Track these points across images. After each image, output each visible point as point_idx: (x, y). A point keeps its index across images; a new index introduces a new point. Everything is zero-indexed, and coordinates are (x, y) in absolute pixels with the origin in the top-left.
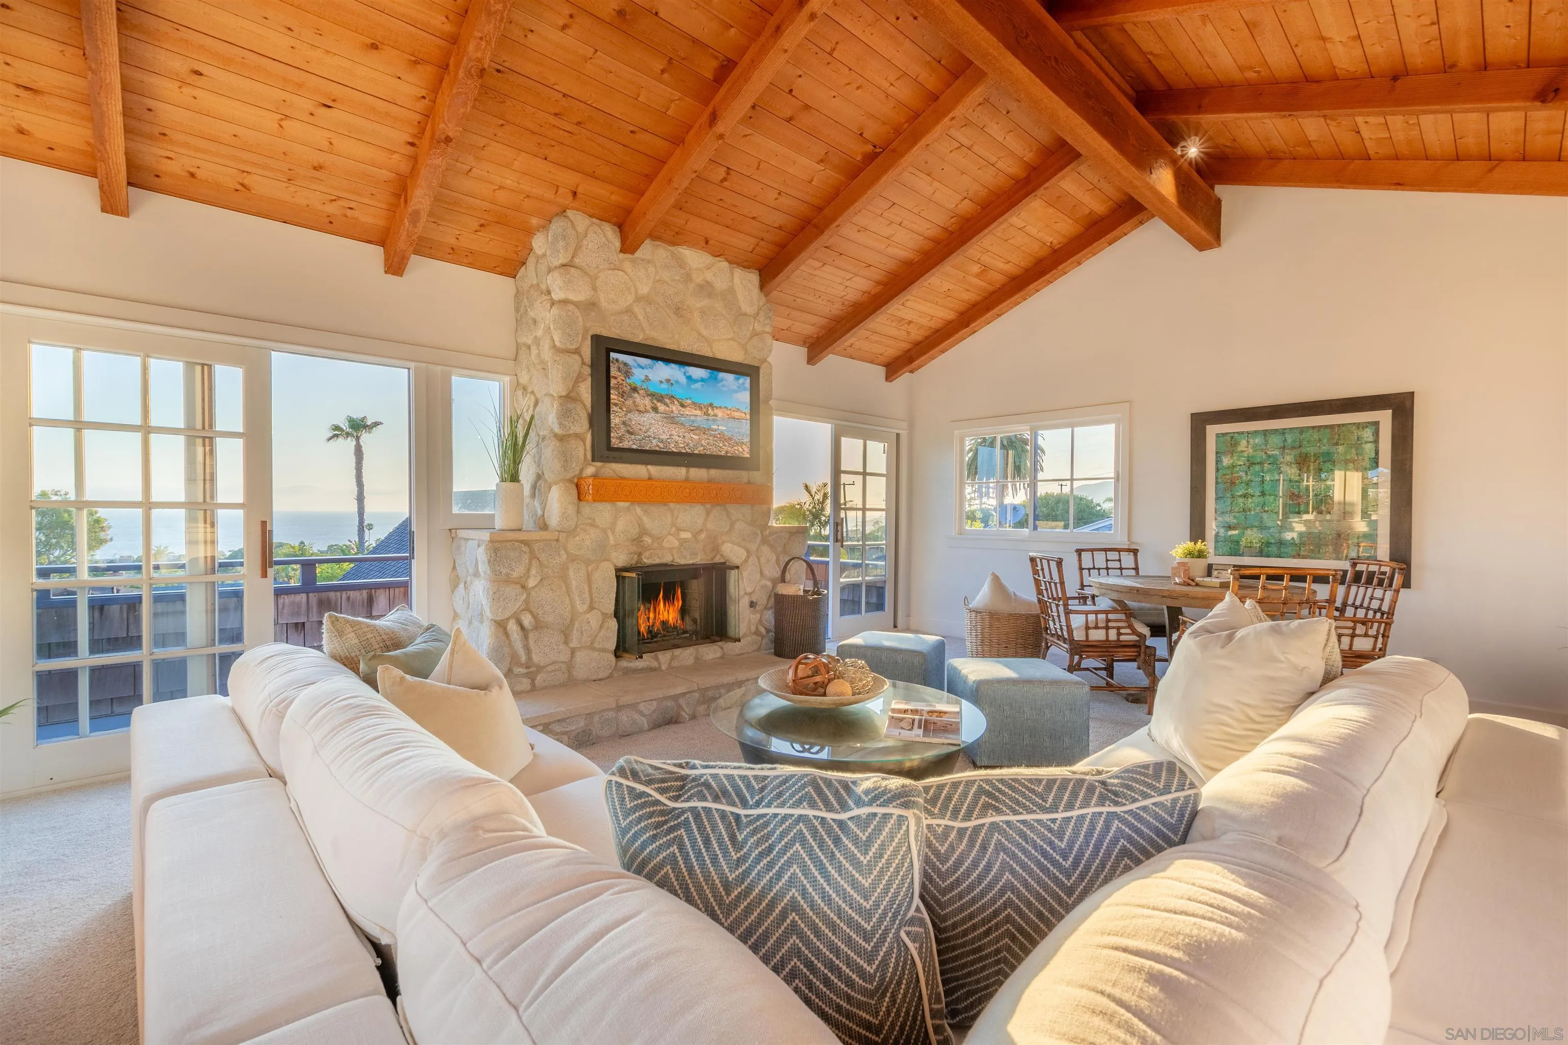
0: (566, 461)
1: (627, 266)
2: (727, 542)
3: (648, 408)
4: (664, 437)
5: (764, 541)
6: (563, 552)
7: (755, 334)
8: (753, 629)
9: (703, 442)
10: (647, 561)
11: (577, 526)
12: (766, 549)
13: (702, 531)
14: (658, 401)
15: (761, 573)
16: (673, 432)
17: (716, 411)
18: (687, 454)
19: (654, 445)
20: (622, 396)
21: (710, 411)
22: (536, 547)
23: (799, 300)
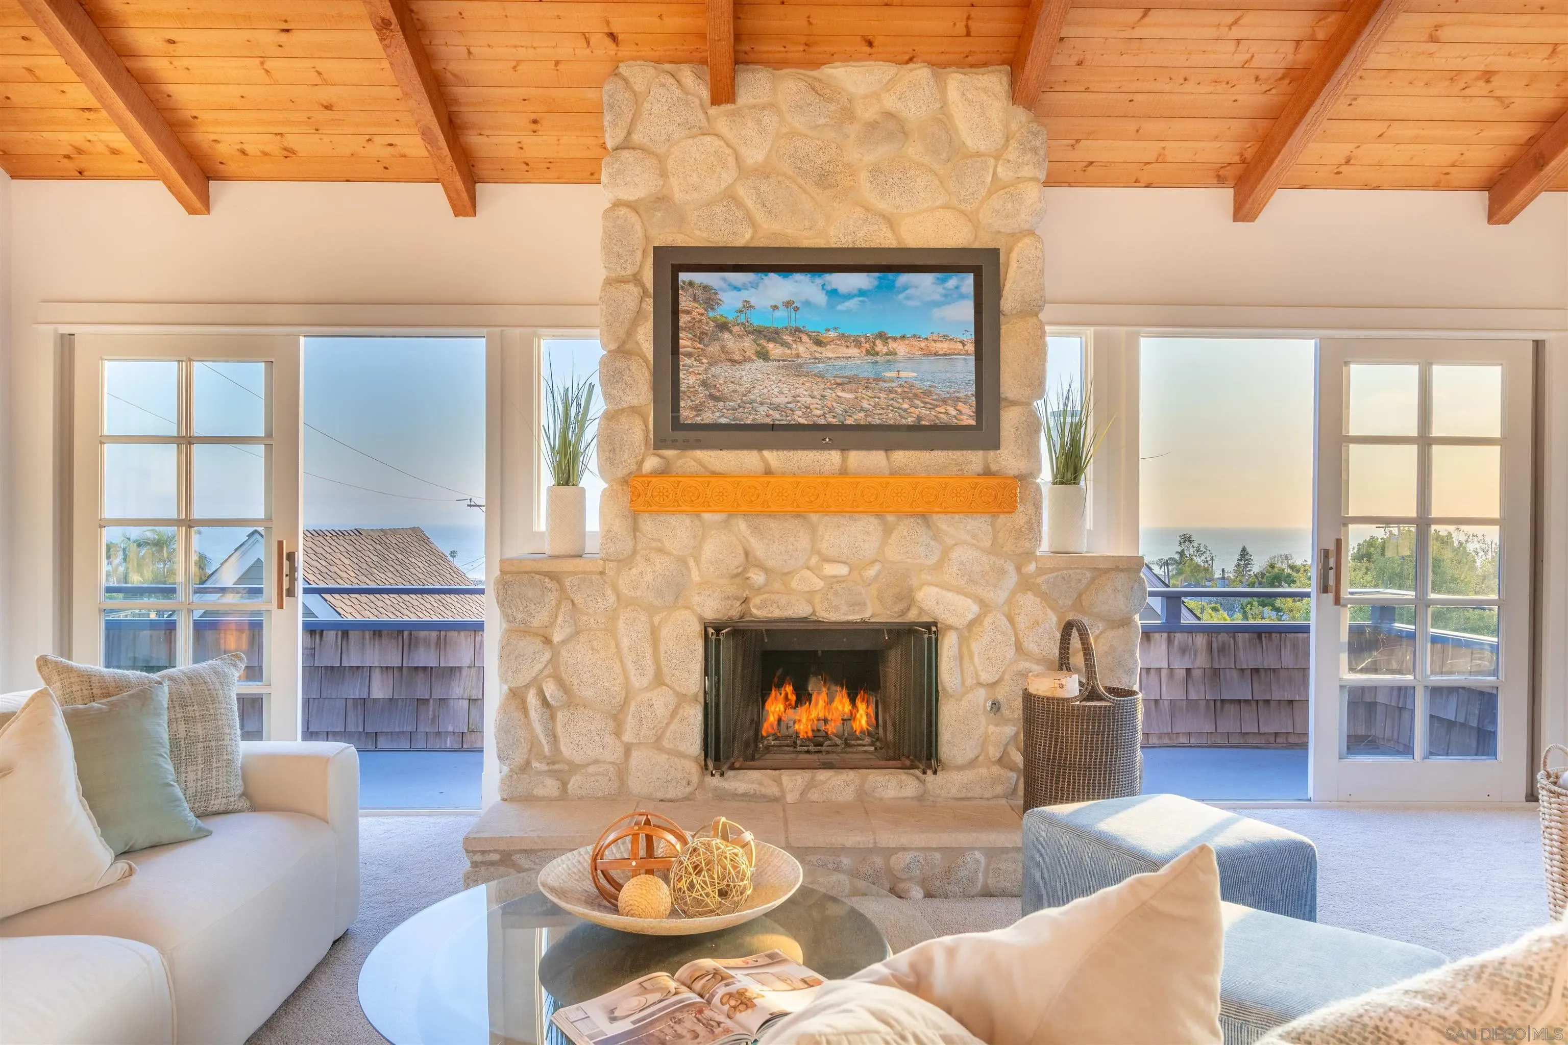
0: (613, 450)
1: (723, 126)
2: (930, 584)
3: (750, 353)
4: (782, 400)
5: (1026, 585)
6: (609, 592)
7: (997, 185)
8: (994, 753)
9: (865, 404)
10: (758, 612)
11: (634, 552)
12: (1029, 602)
13: (873, 562)
14: (769, 340)
15: (1019, 647)
16: (801, 391)
17: (892, 345)
18: (828, 427)
19: (762, 415)
20: (701, 341)
21: (880, 346)
22: (567, 582)
23: (1138, 98)
